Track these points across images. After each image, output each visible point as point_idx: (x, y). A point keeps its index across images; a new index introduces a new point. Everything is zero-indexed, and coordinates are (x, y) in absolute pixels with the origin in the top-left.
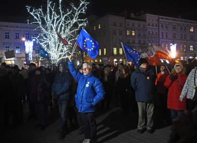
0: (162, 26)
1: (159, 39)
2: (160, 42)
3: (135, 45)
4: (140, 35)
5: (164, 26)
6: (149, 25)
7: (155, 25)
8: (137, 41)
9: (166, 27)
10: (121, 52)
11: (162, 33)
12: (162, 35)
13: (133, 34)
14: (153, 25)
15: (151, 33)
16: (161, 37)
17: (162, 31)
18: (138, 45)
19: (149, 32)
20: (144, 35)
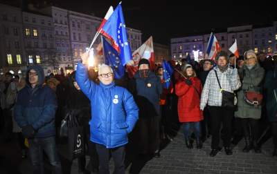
0: (74, 25)
1: (71, 41)
2: (73, 45)
3: (40, 50)
4: (44, 36)
5: (76, 25)
6: (56, 22)
7: (63, 23)
8: (41, 45)
9: (79, 26)
10: (19, 60)
11: (74, 33)
12: (75, 37)
13: (35, 34)
14: (61, 23)
15: (60, 33)
16: (72, 38)
17: (74, 31)
18: (44, 50)
19: (57, 32)
20: (51, 36)
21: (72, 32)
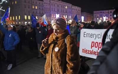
0: (52, 5)
1: (50, 11)
2: (51, 13)
3: (37, 14)
4: (40, 9)
6: (45, 3)
7: (48, 3)
8: (38, 12)
9: (54, 5)
10: (29, 18)
11: (52, 8)
13: (36, 8)
14: (47, 4)
15: (46, 8)
16: (51, 10)
18: (39, 14)
19: (45, 7)
20: (43, 9)
21: (51, 7)
